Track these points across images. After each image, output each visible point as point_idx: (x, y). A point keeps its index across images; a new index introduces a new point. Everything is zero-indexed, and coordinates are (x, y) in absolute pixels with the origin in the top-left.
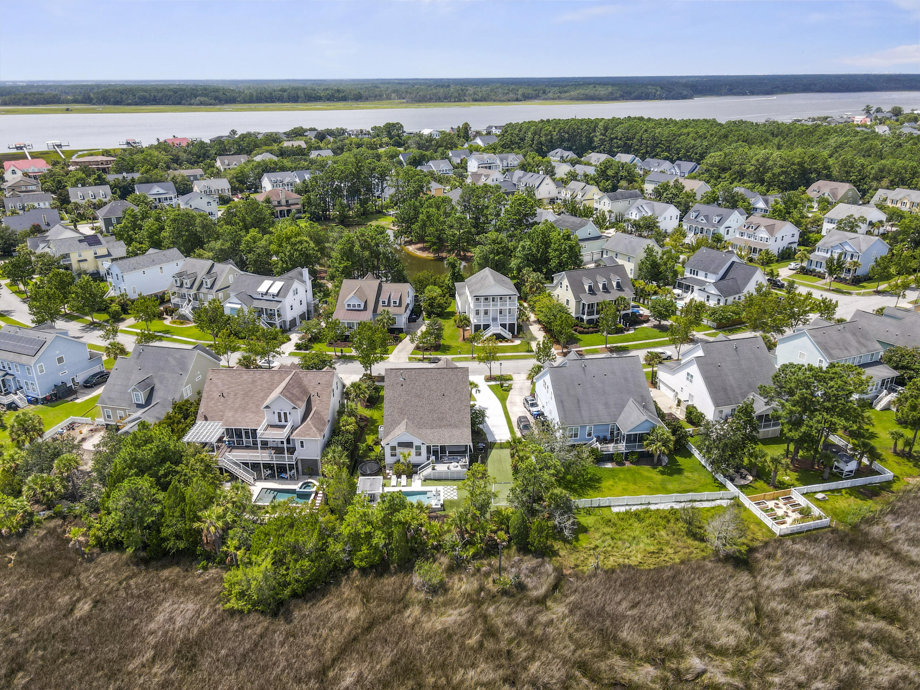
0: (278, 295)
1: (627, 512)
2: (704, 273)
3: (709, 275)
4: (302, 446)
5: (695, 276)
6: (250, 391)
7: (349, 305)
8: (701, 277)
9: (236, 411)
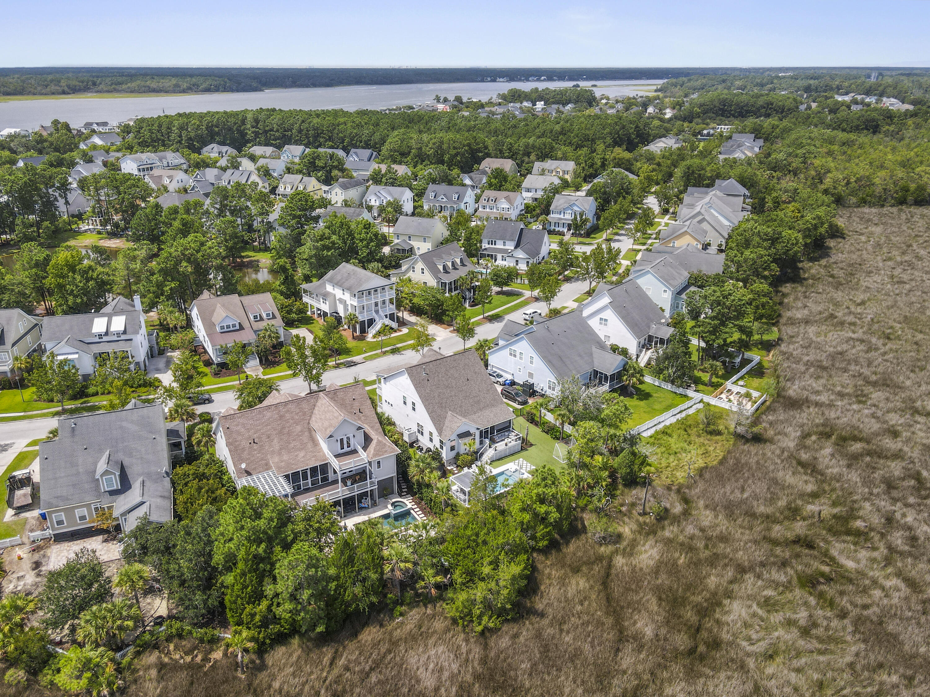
0: (125, 332)
1: (657, 432)
2: (502, 242)
3: (507, 242)
4: (379, 467)
5: (493, 246)
6: (283, 428)
7: (222, 328)
8: (499, 245)
9: (280, 454)
